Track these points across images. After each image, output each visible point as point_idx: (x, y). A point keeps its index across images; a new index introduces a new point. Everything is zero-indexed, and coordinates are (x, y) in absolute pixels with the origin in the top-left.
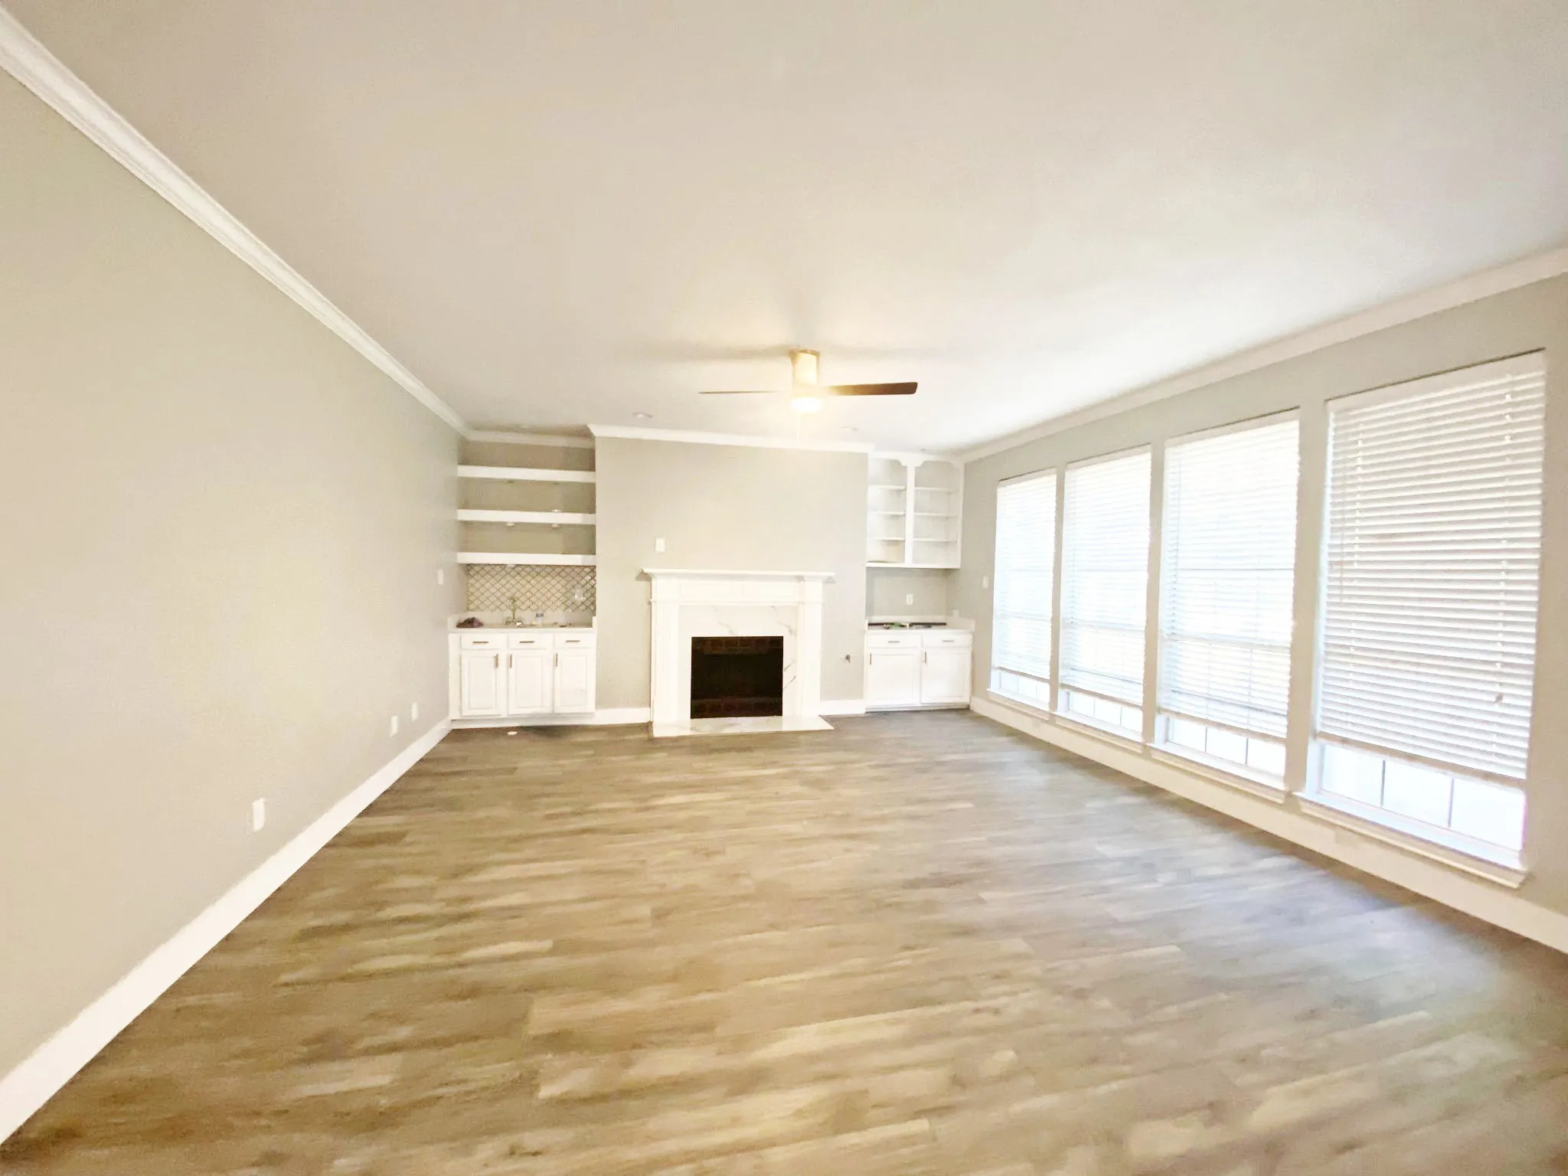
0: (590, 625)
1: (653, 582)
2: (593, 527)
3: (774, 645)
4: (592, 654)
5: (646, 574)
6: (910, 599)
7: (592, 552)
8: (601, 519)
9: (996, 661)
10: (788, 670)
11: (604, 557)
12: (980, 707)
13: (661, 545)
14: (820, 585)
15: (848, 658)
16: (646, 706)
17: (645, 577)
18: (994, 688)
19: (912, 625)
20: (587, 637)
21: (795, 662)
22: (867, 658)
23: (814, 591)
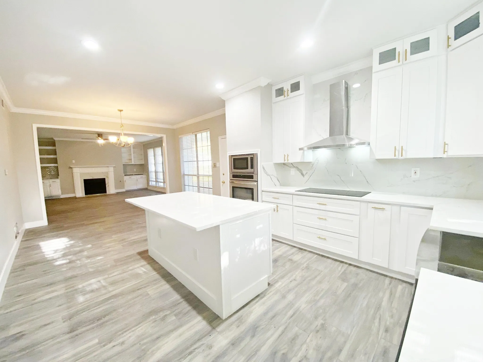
0: (58, 178)
1: (73, 169)
2: (57, 158)
3: (104, 180)
4: (59, 184)
5: (71, 167)
6: (135, 170)
7: (57, 163)
8: (58, 156)
9: (150, 179)
10: (107, 184)
11: (60, 164)
12: (149, 188)
13: (74, 161)
14: (112, 168)
15: (120, 181)
16: (74, 193)
17: (71, 168)
18: (150, 184)
19: (135, 175)
20: (58, 181)
21: (108, 182)
22: (125, 181)
23: (111, 169)
